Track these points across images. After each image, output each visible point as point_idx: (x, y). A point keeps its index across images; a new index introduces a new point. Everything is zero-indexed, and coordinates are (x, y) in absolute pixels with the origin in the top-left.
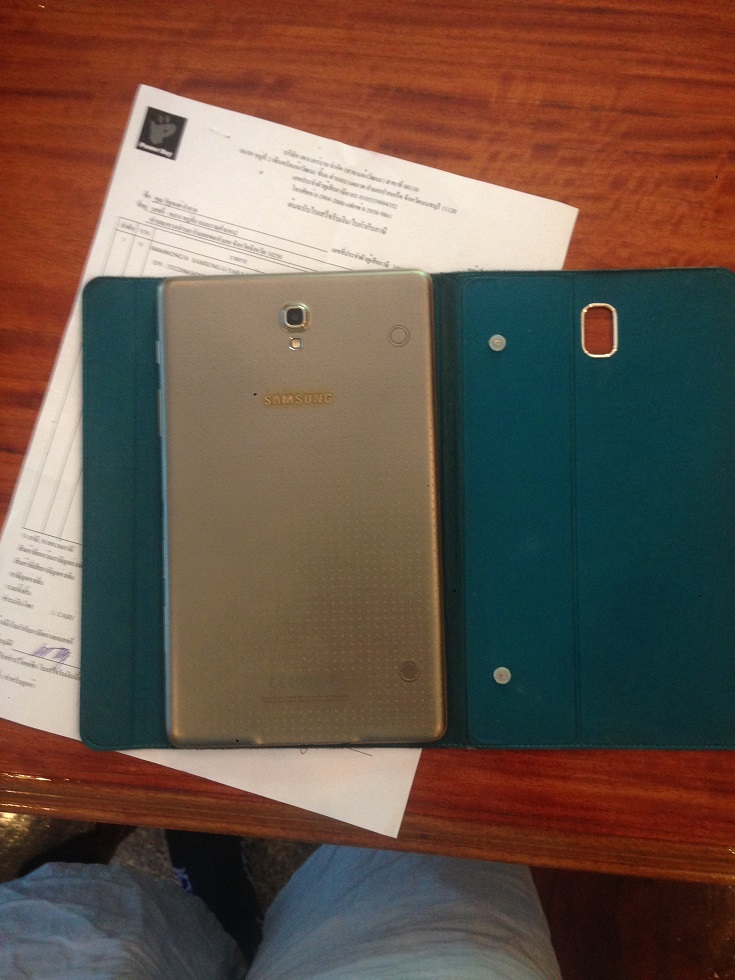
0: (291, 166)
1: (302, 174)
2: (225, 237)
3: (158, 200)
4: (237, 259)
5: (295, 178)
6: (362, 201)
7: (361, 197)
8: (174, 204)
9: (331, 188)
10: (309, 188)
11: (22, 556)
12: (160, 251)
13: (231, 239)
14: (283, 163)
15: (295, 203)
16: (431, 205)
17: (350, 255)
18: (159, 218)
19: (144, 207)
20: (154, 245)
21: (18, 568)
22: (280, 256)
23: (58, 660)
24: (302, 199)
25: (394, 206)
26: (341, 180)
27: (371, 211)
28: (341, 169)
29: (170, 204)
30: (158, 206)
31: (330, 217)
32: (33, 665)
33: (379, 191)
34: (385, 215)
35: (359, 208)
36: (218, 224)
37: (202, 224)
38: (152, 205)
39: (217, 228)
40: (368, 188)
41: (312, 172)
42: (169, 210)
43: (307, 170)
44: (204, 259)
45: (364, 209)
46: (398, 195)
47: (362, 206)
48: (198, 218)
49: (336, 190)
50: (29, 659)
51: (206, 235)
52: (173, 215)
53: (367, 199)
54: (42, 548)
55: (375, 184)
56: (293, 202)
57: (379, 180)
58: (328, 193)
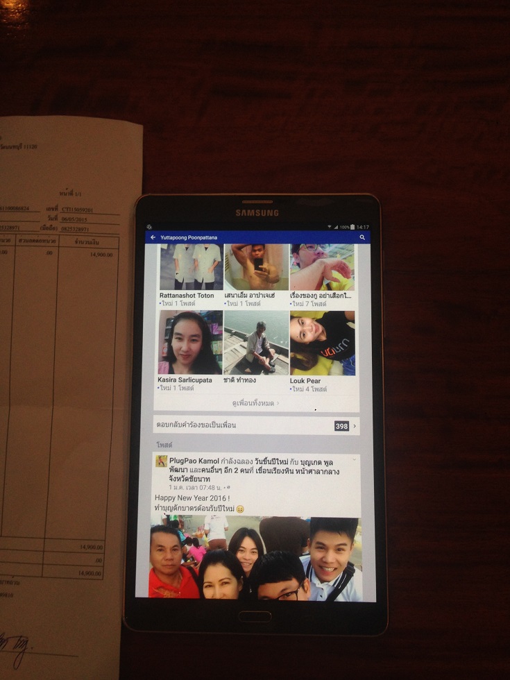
16: (14, 147)
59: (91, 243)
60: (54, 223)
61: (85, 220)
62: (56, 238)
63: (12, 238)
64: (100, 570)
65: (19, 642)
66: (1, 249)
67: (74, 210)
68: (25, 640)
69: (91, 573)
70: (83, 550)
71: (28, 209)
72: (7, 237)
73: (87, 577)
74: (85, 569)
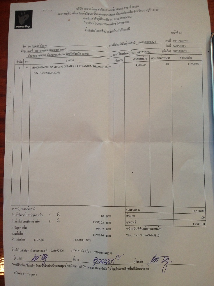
0: (81, 14)
1: (87, 16)
2: (61, 53)
3: (29, 47)
4: (69, 60)
5: (85, 19)
6: (116, 20)
7: (115, 19)
8: (36, 46)
9: (101, 19)
10: (92, 21)
11: (14, 218)
12: (36, 68)
13: (65, 53)
14: (77, 13)
15: (88, 29)
16: (146, 10)
17: (118, 45)
18: (32, 54)
19: (25, 52)
20: (32, 66)
21: (14, 224)
22: (88, 54)
24: (90, 27)
25: (130, 17)
26: (104, 15)
27: (121, 23)
28: (103, 10)
29: (34, 47)
30: (31, 49)
31: (104, 32)
32: (33, 266)
33: (122, 13)
34: (127, 22)
35: (115, 24)
36: (57, 48)
37: (50, 50)
38: (27, 50)
39: (56, 50)
40: (117, 14)
41: (91, 14)
42: (34, 50)
43: (88, 14)
44: (55, 65)
45: (118, 24)
46: (131, 12)
47: (116, 23)
48: (48, 49)
49: (104, 19)
50: (31, 264)
51: (53, 55)
52: (37, 51)
53: (118, 19)
54: (22, 212)
55: (119, 11)
56: (86, 29)
57: (121, 9)
58: (101, 21)
59: (188, 58)
60: (169, 49)
61: (184, 46)
62: (170, 56)
63: (148, 57)
64: (204, 222)
65: (165, 259)
66: (142, 63)
67: (179, 41)
68: (168, 258)
69: (200, 224)
70: (194, 213)
71: (155, 42)
72: (145, 57)
73: (198, 225)
74: (196, 222)
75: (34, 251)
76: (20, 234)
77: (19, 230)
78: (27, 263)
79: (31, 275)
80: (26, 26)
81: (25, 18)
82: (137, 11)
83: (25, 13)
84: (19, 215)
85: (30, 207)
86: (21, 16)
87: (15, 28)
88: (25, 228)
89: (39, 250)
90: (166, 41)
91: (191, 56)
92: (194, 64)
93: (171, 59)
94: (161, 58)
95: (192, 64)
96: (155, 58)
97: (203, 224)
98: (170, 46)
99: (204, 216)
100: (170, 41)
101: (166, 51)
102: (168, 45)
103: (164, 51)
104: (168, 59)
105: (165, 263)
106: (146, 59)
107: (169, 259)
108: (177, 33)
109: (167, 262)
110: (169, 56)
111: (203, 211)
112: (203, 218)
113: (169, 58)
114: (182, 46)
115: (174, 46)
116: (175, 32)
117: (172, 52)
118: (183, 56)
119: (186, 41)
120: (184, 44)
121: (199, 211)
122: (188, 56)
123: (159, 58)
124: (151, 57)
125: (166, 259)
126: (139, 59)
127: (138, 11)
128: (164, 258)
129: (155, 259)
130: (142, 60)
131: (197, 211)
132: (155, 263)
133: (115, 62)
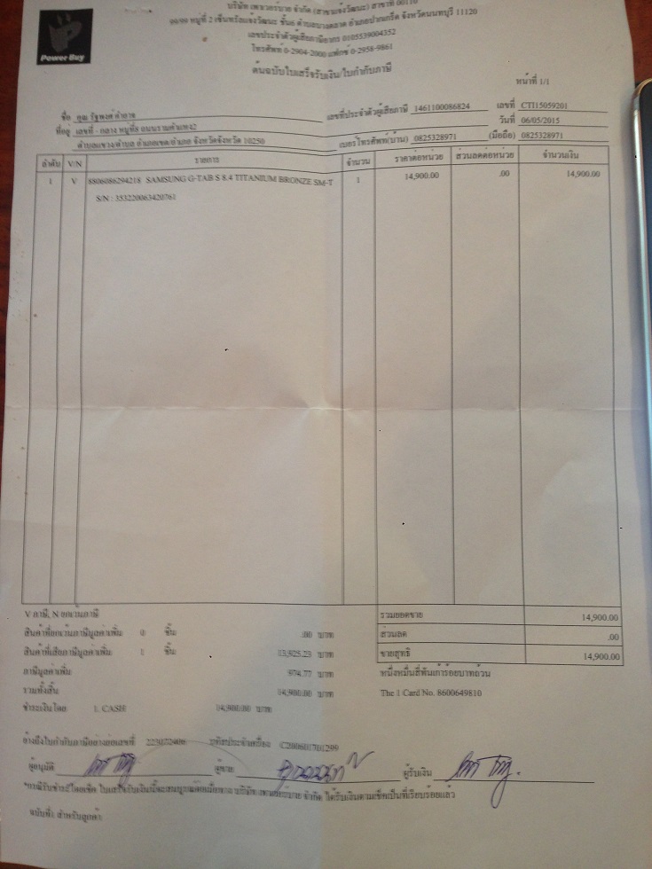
0: (242, 21)
1: (261, 28)
2: (181, 137)
3: (82, 119)
4: (204, 160)
5: (252, 35)
6: (347, 42)
7: (345, 38)
8: (102, 117)
9: (303, 37)
10: (275, 43)
11: (33, 643)
12: (101, 182)
13: (191, 136)
14: (231, 19)
15: (263, 65)
16: (440, 13)
17: (353, 115)
18: (90, 140)
19: (67, 133)
20: (91, 176)
21: (31, 661)
22: (262, 141)
23: (121, 773)
24: (269, 60)
25: (392, 32)
26: (313, 25)
27: (363, 50)
28: (309, 11)
29: (96, 118)
30: (86, 126)
31: (312, 74)
32: (91, 789)
33: (366, 21)
34: (382, 47)
35: (346, 52)
36: (168, 123)
37: (146, 130)
38: (73, 127)
39: (166, 128)
40: (351, 23)
41: (273, 22)
42: (97, 127)
43: (264, 22)
44: (160, 174)
45: (353, 51)
46: (394, 17)
47: (349, 49)
48: (139, 124)
49: (310, 39)
50: (83, 783)
51: (155, 143)
52: (106, 132)
53: (354, 37)
54: (57, 624)
55: (358, 16)
56: (257, 66)
57: (362, 8)
58: (301, 45)
59: (565, 156)
60: (511, 128)
61: (556, 121)
62: (514, 150)
63: (445, 152)
64: (618, 651)
65: (498, 765)
66: (429, 170)
67: (539, 106)
68: (507, 760)
69: (604, 657)
70: (587, 622)
71: (468, 107)
72: (437, 151)
73: (599, 662)
74: (594, 651)
75: (95, 743)
76: (51, 690)
77: (47, 679)
78: (71, 780)
79: (85, 818)
80: (72, 57)
81: (69, 33)
82: (413, 15)
83: (69, 19)
84: (49, 633)
85: (82, 609)
86: (57, 26)
87: (39, 62)
88: (64, 672)
89: (110, 739)
90: (501, 106)
91: (576, 150)
92: (586, 174)
93: (515, 159)
94: (485, 156)
95: (580, 174)
96: (467, 156)
97: (615, 657)
98: (512, 120)
99: (617, 631)
100: (512, 105)
101: (499, 136)
102: (507, 116)
103: (495, 135)
104: (506, 160)
105: (500, 777)
106: (440, 157)
107: (510, 763)
108: (534, 81)
109: (505, 774)
110: (508, 150)
111: (614, 618)
112: (614, 637)
113: (511, 155)
114: (549, 121)
115: (526, 120)
116: (526, 78)
117: (519, 137)
118: (551, 149)
119: (562, 107)
120: (553, 115)
121: (603, 618)
122: (565, 150)
123: (480, 155)
124: (456, 151)
125: (503, 765)
126: (419, 158)
127: (417, 15)
128: (497, 762)
129: (467, 765)
130: (428, 162)
131: (597, 617)
132: (467, 778)
133: (346, 168)
